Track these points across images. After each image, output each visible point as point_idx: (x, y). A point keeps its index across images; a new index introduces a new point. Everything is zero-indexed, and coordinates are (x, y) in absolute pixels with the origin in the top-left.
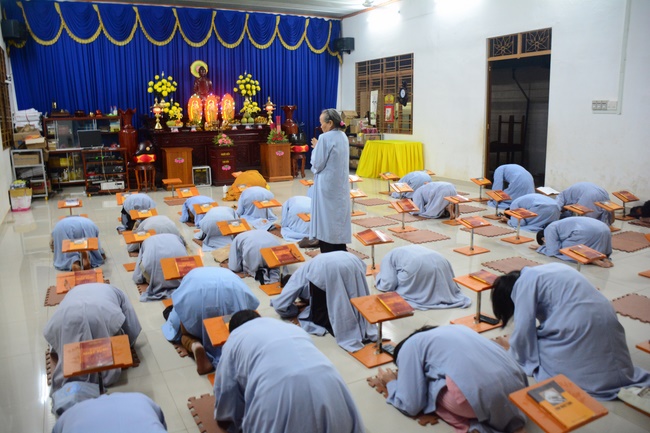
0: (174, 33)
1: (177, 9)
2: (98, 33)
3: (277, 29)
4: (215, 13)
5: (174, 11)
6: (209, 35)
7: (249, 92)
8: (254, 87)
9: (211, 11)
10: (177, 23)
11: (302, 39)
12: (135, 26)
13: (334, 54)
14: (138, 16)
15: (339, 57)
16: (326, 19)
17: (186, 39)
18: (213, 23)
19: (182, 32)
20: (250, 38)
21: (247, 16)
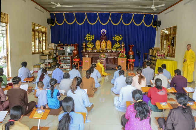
0: (97, 21)
1: (99, 13)
2: (74, 21)
3: (132, 18)
4: (111, 14)
5: (98, 14)
6: (108, 21)
10: (98, 18)
11: (142, 22)
12: (85, 19)
13: (154, 27)
14: (86, 16)
15: (156, 28)
16: (152, 14)
17: (101, 23)
18: (110, 17)
19: (99, 20)
20: (123, 22)
21: (122, 14)
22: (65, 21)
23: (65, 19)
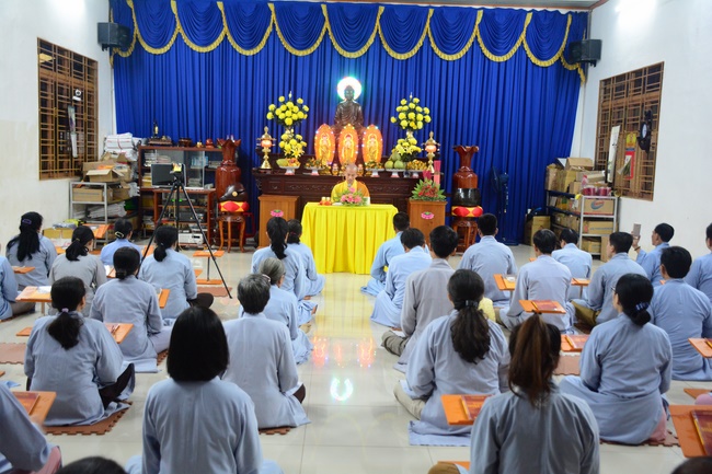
0: (320, 39)
1: (328, 5)
2: (221, 38)
3: (476, 28)
4: (382, 9)
5: (324, 7)
6: (371, 41)
7: (412, 124)
8: (420, 117)
9: (376, 7)
10: (327, 25)
11: (518, 45)
12: (269, 30)
13: (571, 68)
14: (273, 16)
15: (581, 72)
16: (563, 11)
17: (337, 47)
18: (378, 23)
19: (332, 37)
20: (433, 45)
21: (431, 11)
22: (179, 34)
23: (179, 28)
